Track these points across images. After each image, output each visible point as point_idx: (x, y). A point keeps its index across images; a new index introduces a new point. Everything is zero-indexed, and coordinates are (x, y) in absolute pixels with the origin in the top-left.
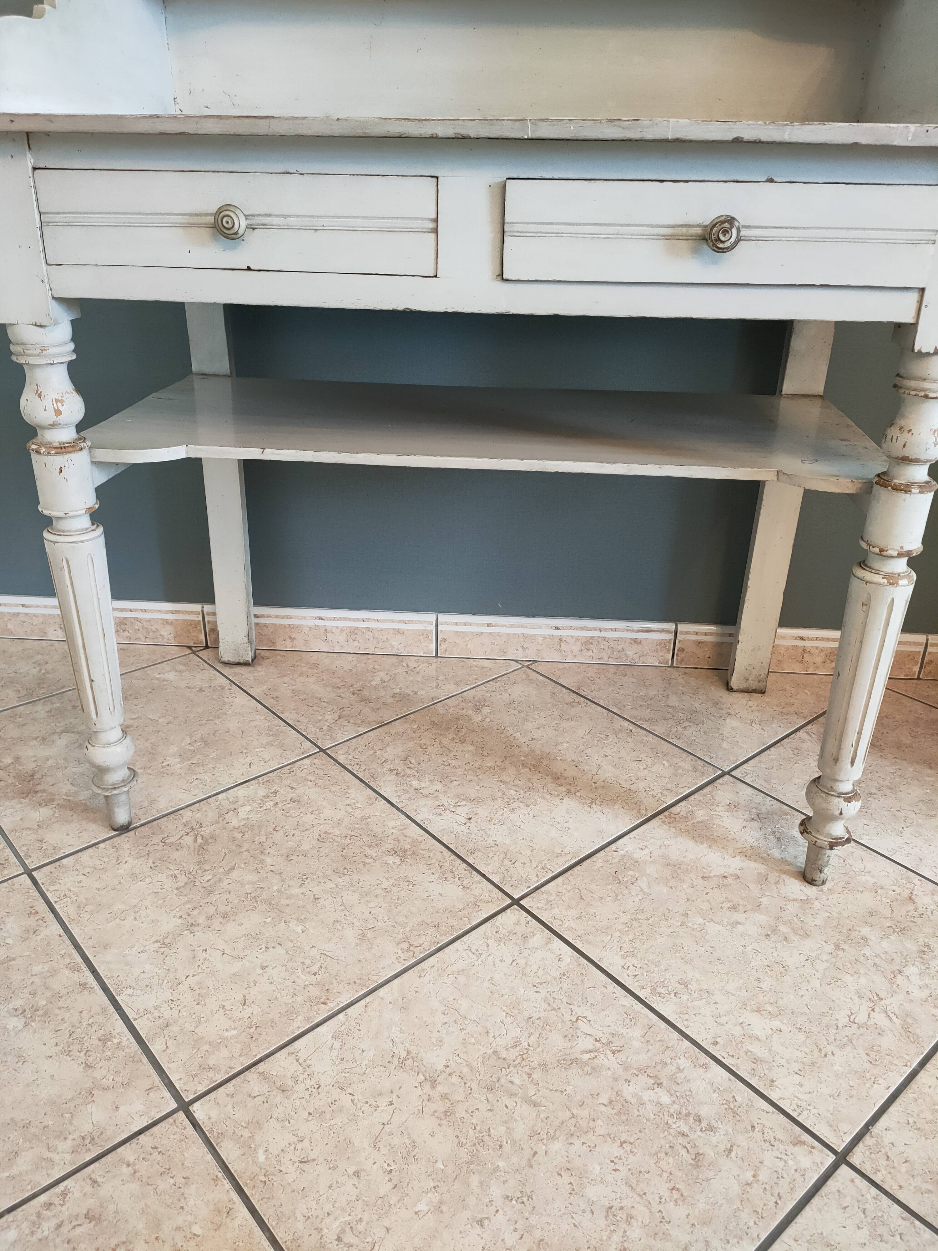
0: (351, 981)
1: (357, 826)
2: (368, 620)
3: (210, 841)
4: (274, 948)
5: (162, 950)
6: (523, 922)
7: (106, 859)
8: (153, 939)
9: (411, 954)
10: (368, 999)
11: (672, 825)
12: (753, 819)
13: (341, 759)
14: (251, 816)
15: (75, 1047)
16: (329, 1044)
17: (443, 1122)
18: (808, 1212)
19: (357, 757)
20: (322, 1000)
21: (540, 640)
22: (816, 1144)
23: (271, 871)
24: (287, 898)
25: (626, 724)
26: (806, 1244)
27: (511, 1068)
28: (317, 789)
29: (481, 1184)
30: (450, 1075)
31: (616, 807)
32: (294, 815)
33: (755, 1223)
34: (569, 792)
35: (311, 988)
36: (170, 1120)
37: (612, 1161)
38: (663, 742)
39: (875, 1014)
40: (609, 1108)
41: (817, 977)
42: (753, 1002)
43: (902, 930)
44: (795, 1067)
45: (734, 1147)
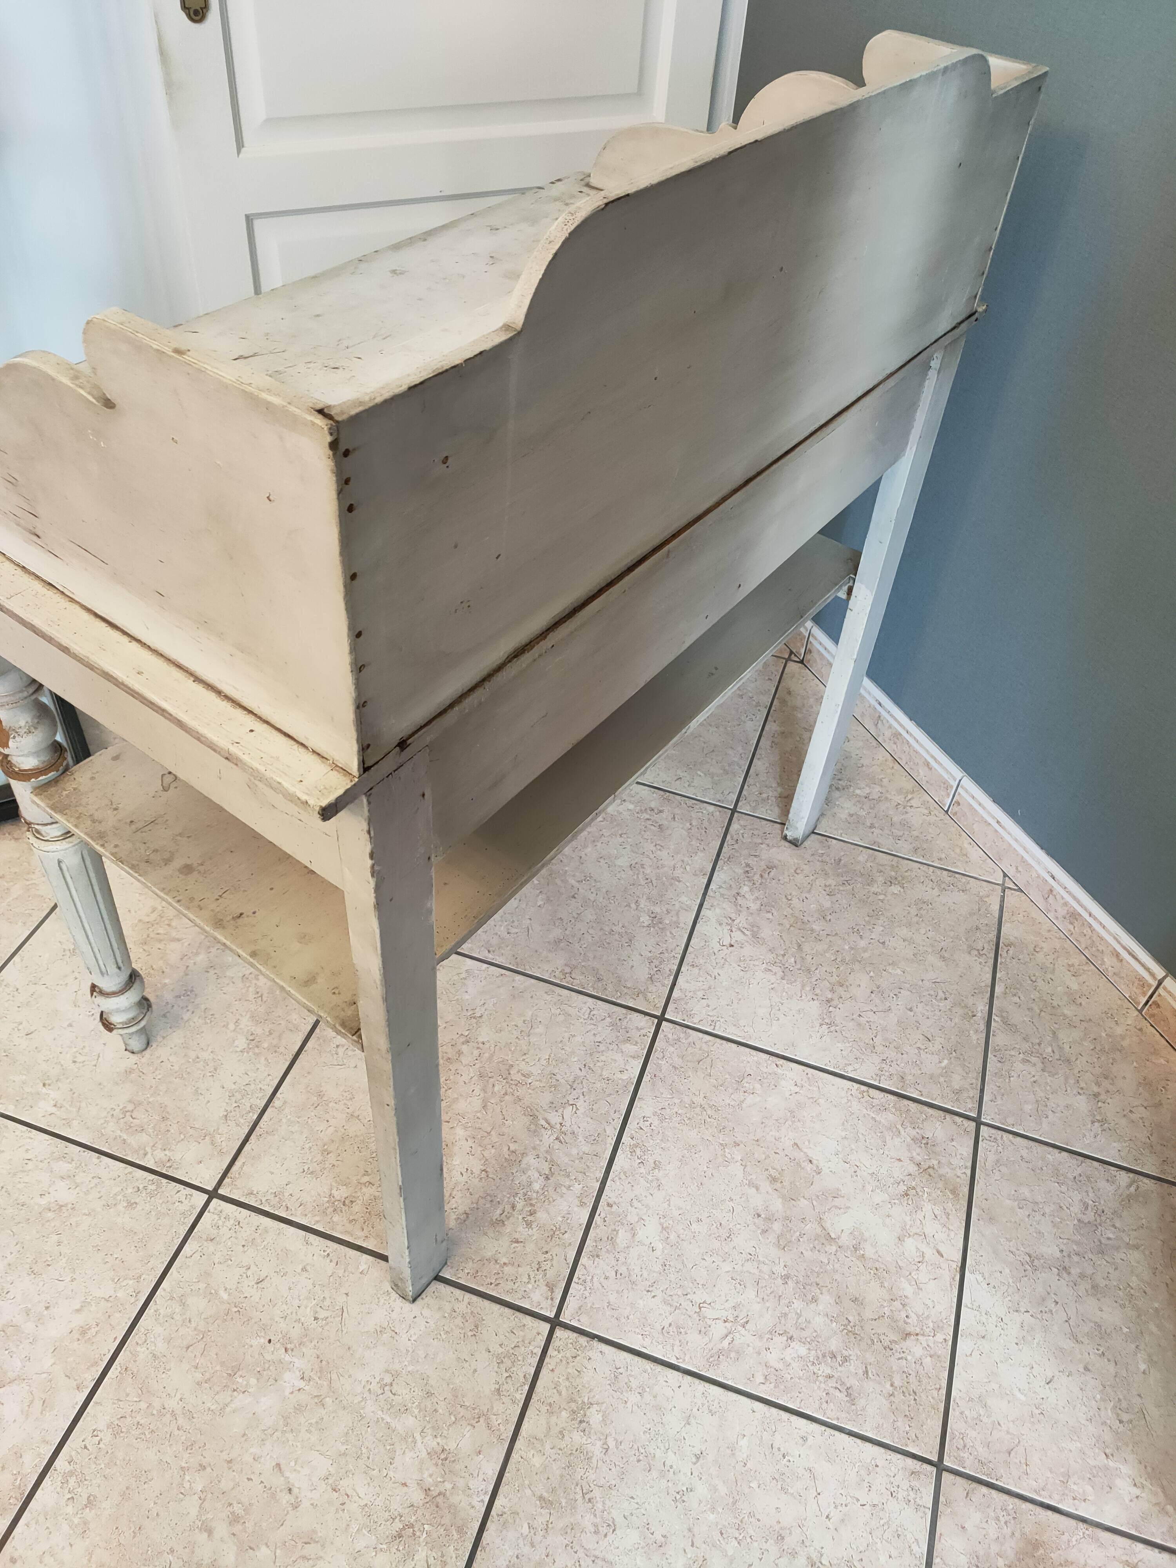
0: (515, 956)
1: (664, 879)
6: (644, 1032)
9: (562, 977)
11: (851, 1098)
12: (919, 1165)
13: (735, 826)
18: (496, 1307)
22: (558, 1301)
23: (581, 857)
25: (982, 1008)
26: (469, 1311)
27: (505, 1081)
28: (685, 833)
31: (840, 1044)
32: (645, 836)
33: (468, 1273)
34: (829, 1001)
38: (981, 1050)
39: (722, 1324)
40: (508, 1152)
41: (735, 1266)
42: (671, 1222)
43: (852, 1332)
44: (623, 1270)
45: (522, 1244)
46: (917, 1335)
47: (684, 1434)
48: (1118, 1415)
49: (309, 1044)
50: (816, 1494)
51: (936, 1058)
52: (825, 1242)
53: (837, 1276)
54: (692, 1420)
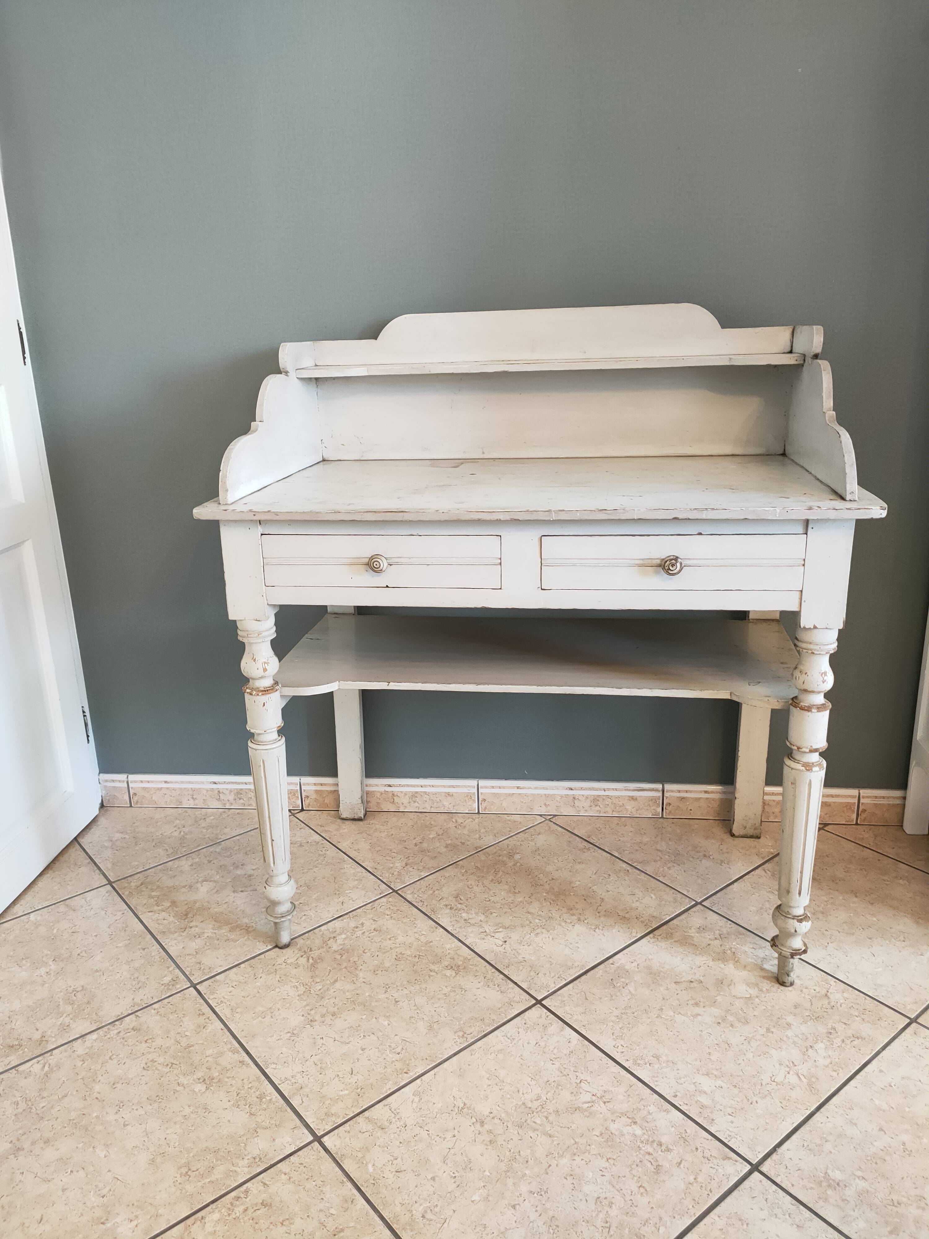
0: (425, 1058)
1: (423, 948)
2: (425, 786)
3: (318, 961)
4: (369, 1036)
5: (293, 1038)
6: (544, 1016)
7: (247, 976)
8: (286, 1031)
9: (465, 1039)
10: (436, 1070)
11: (655, 944)
12: (716, 939)
13: (409, 897)
14: (346, 942)
15: (242, 1103)
16: (411, 1099)
17: (489, 1147)
18: (729, 1200)
19: (420, 896)
20: (405, 1071)
21: (558, 798)
22: (739, 1159)
23: (364, 982)
24: (376, 1001)
25: (624, 866)
26: (726, 1219)
27: (535, 1113)
28: (393, 921)
29: (514, 1184)
30: (493, 1118)
31: (614, 931)
32: (376, 941)
33: (693, 1206)
34: (579, 920)
35: (396, 1063)
36: (309, 1147)
37: (601, 1170)
38: (652, 879)
39: (789, 1075)
40: (600, 1138)
41: (751, 1051)
42: (704, 1069)
43: (817, 1018)
44: (729, 1111)
45: (683, 1161)
46: (828, 992)
47: (863, 1130)
51: (648, 898)
52: (751, 1002)
53: (777, 1007)
54: (854, 1122)
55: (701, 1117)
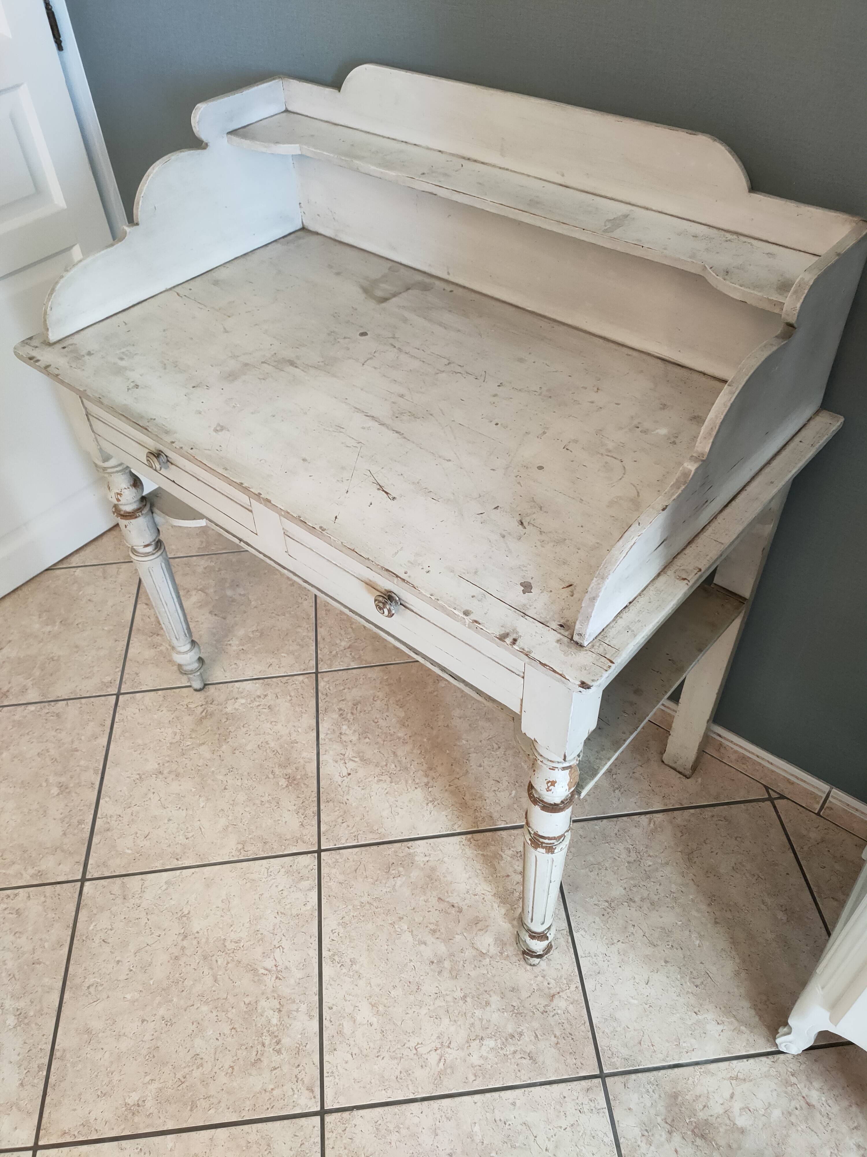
0: (199, 854)
1: (286, 746)
3: (208, 717)
4: (183, 810)
5: (137, 781)
6: (311, 867)
7: (155, 704)
8: (138, 772)
9: (238, 854)
10: (198, 869)
11: (463, 847)
14: (241, 708)
15: (67, 820)
16: (161, 885)
17: (171, 961)
19: (331, 688)
20: (178, 857)
22: (318, 1096)
23: (220, 756)
24: (213, 780)
27: (224, 953)
28: (289, 704)
29: (159, 1003)
30: (195, 938)
31: (445, 812)
33: (249, 1110)
34: (426, 784)
35: (179, 846)
36: (73, 884)
37: (220, 1034)
39: (434, 1053)
40: (245, 1006)
41: (429, 1008)
42: (376, 998)
43: (518, 1013)
44: (356, 1051)
45: (279, 1069)
46: (559, 993)
47: (436, 1144)
48: (693, 983)
49: (66, 996)
50: (533, 1138)
51: (507, 793)
52: (481, 958)
53: (497, 979)
54: (438, 1131)
55: (330, 1040)
